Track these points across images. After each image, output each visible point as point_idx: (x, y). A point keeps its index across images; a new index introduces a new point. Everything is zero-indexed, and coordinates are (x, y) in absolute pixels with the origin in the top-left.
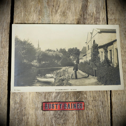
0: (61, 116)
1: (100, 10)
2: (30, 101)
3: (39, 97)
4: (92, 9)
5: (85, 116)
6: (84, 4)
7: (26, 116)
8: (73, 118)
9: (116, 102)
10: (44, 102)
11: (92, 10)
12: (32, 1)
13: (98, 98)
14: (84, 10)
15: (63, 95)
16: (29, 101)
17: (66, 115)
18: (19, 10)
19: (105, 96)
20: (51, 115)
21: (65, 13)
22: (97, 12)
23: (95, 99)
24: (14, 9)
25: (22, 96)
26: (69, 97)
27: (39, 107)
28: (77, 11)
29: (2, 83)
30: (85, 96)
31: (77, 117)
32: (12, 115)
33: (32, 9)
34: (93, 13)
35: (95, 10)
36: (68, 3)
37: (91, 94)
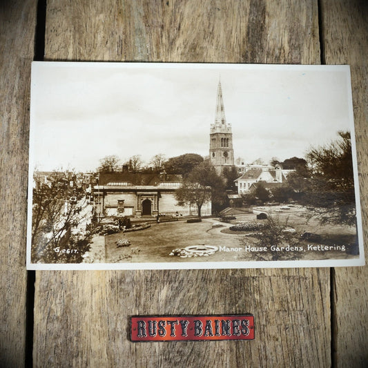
0: (185, 358)
1: (303, 39)
2: (94, 311)
3: (121, 301)
4: (279, 36)
5: (255, 358)
6: (254, 22)
7: (82, 357)
8: (220, 362)
9: (348, 316)
10: (136, 316)
11: (277, 39)
12: (98, 13)
13: (296, 305)
14: (254, 39)
15: (192, 293)
16: (89, 313)
17: (199, 355)
18: (60, 39)
19: (316, 297)
20: (154, 356)
21: (198, 49)
22: (292, 47)
23: (284, 308)
24: (46, 35)
25: (70, 297)
26: (210, 301)
27: (119, 330)
28: (232, 43)
29: (9, 258)
30: (257, 297)
31: (231, 361)
32: (39, 354)
33: (99, 38)
34: (282, 48)
35: (286, 39)
36: (205, 18)
37: (275, 292)
